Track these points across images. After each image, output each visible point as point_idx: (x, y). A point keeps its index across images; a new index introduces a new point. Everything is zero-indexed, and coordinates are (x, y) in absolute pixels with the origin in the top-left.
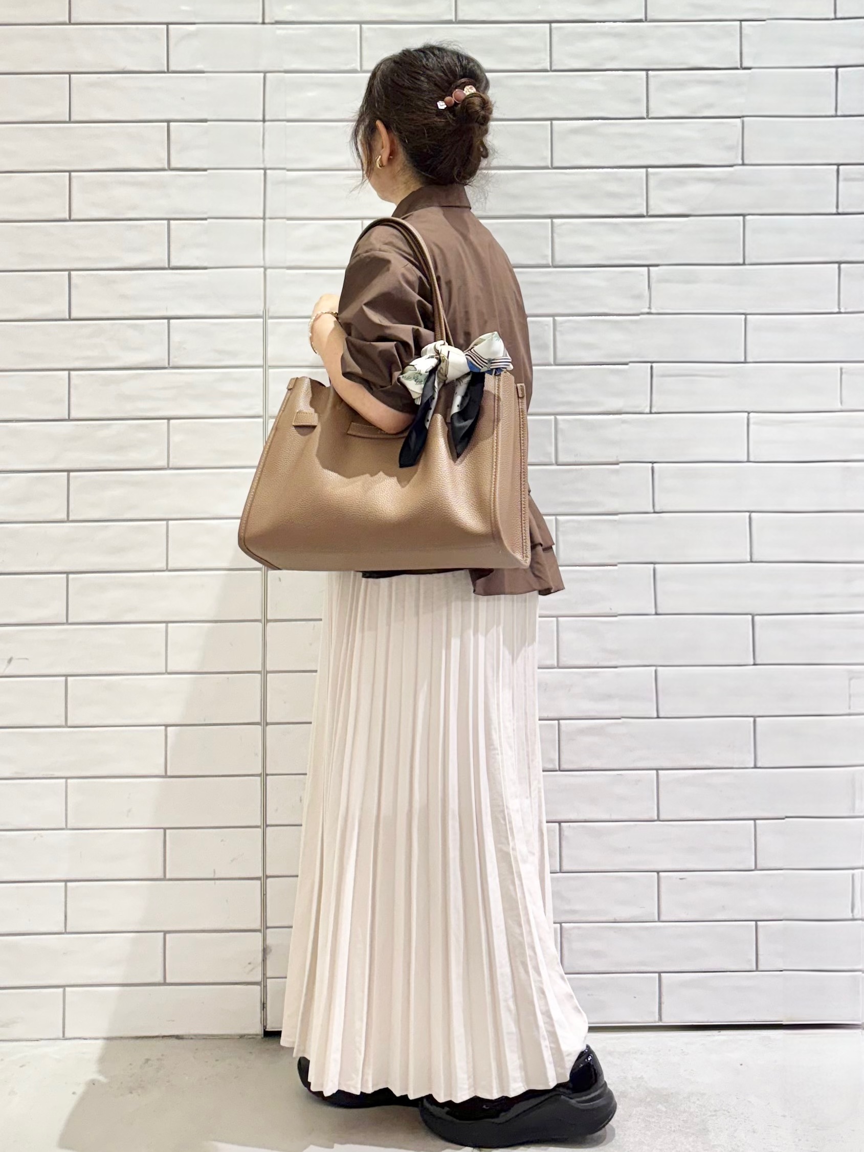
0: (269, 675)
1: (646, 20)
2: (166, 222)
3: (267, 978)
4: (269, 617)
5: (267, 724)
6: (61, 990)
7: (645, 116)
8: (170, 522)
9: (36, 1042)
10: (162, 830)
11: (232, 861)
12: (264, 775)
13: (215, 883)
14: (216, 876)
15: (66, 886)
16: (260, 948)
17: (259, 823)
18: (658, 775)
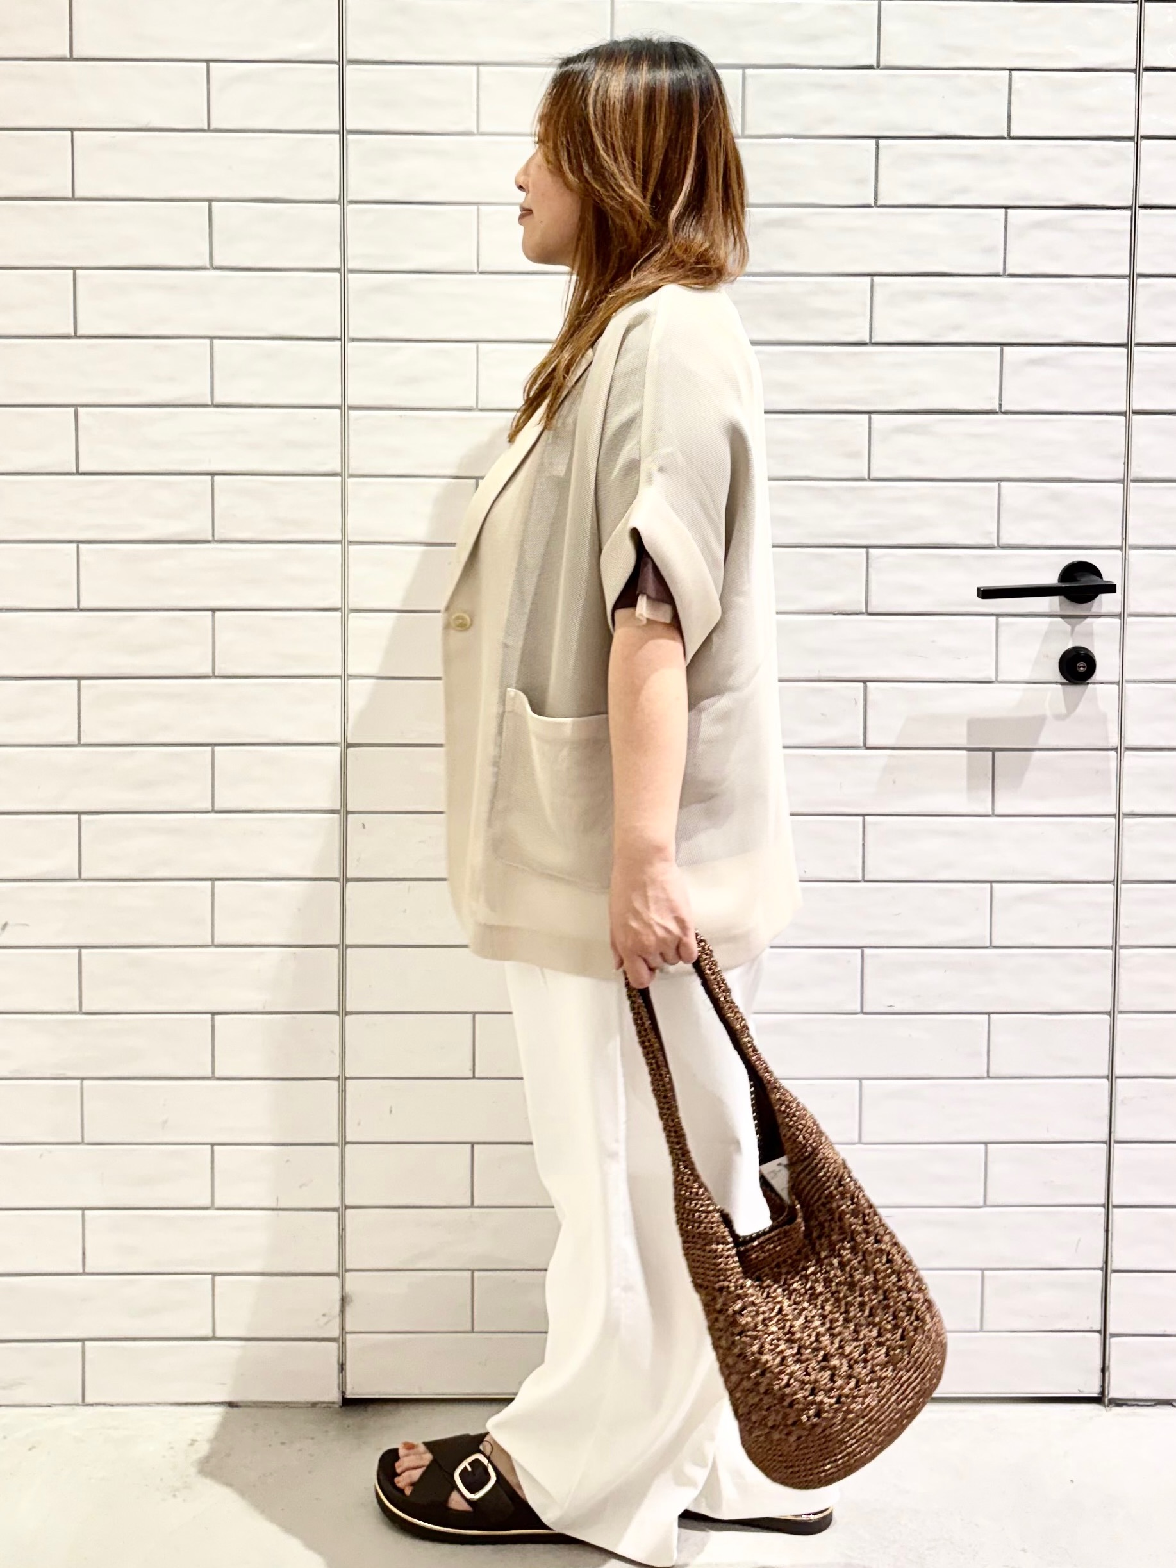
0: (349, 950)
1: (878, 66)
2: (207, 341)
3: (346, 1333)
4: (348, 876)
5: (347, 1013)
6: (79, 1344)
7: (873, 204)
8: (217, 748)
9: (48, 1408)
10: (209, 1147)
11: (301, 1187)
12: (342, 1080)
13: (278, 1215)
14: (279, 1207)
15: (83, 1215)
16: (338, 1297)
17: (335, 1139)
18: (861, 1086)
